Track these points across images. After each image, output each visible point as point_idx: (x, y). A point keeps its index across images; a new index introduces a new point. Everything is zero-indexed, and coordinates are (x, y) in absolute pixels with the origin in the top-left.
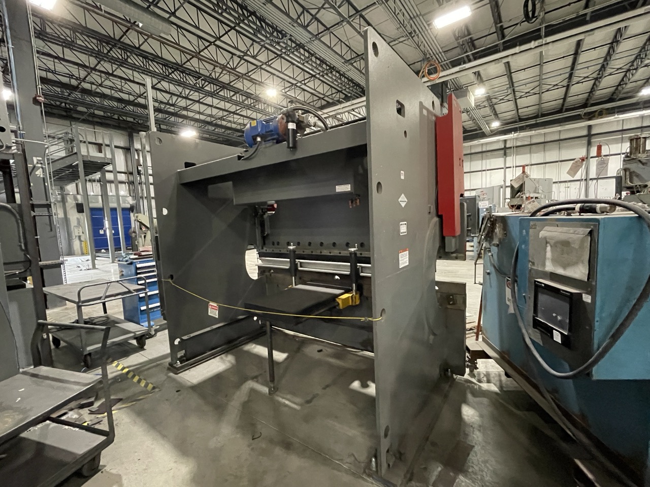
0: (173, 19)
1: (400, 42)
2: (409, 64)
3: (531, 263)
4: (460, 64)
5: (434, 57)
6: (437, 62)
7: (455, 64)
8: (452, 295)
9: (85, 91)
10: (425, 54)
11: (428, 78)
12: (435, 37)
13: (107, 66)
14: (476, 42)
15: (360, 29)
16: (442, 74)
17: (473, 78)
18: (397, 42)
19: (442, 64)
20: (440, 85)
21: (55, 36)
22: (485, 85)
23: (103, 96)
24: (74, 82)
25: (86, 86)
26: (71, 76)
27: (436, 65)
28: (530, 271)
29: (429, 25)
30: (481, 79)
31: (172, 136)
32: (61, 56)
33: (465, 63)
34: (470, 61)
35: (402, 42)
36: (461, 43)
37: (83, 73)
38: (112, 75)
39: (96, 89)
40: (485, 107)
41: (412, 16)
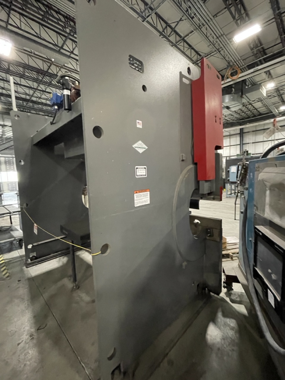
0: (72, 56)
1: (211, 56)
2: (219, 71)
3: (255, 208)
4: (254, 67)
5: (235, 64)
6: (237, 67)
7: (250, 67)
8: (210, 229)
9: (33, 102)
10: (229, 63)
11: (231, 79)
12: (236, 50)
13: (42, 87)
14: (267, 51)
15: (184, 50)
16: (240, 75)
17: (264, 76)
18: (209, 56)
19: (241, 68)
20: (241, 83)
21: (15, 72)
22: (274, 81)
23: (42, 104)
24: (28, 97)
25: (34, 99)
26: (26, 94)
27: (237, 69)
28: (255, 215)
29: (230, 42)
30: (272, 77)
31: (27, 114)
32: (19, 83)
33: (258, 65)
34: (262, 64)
35: (213, 55)
36: (255, 53)
37: (31, 92)
38: (45, 91)
39: (38, 100)
40: (275, 96)
41: (218, 36)
